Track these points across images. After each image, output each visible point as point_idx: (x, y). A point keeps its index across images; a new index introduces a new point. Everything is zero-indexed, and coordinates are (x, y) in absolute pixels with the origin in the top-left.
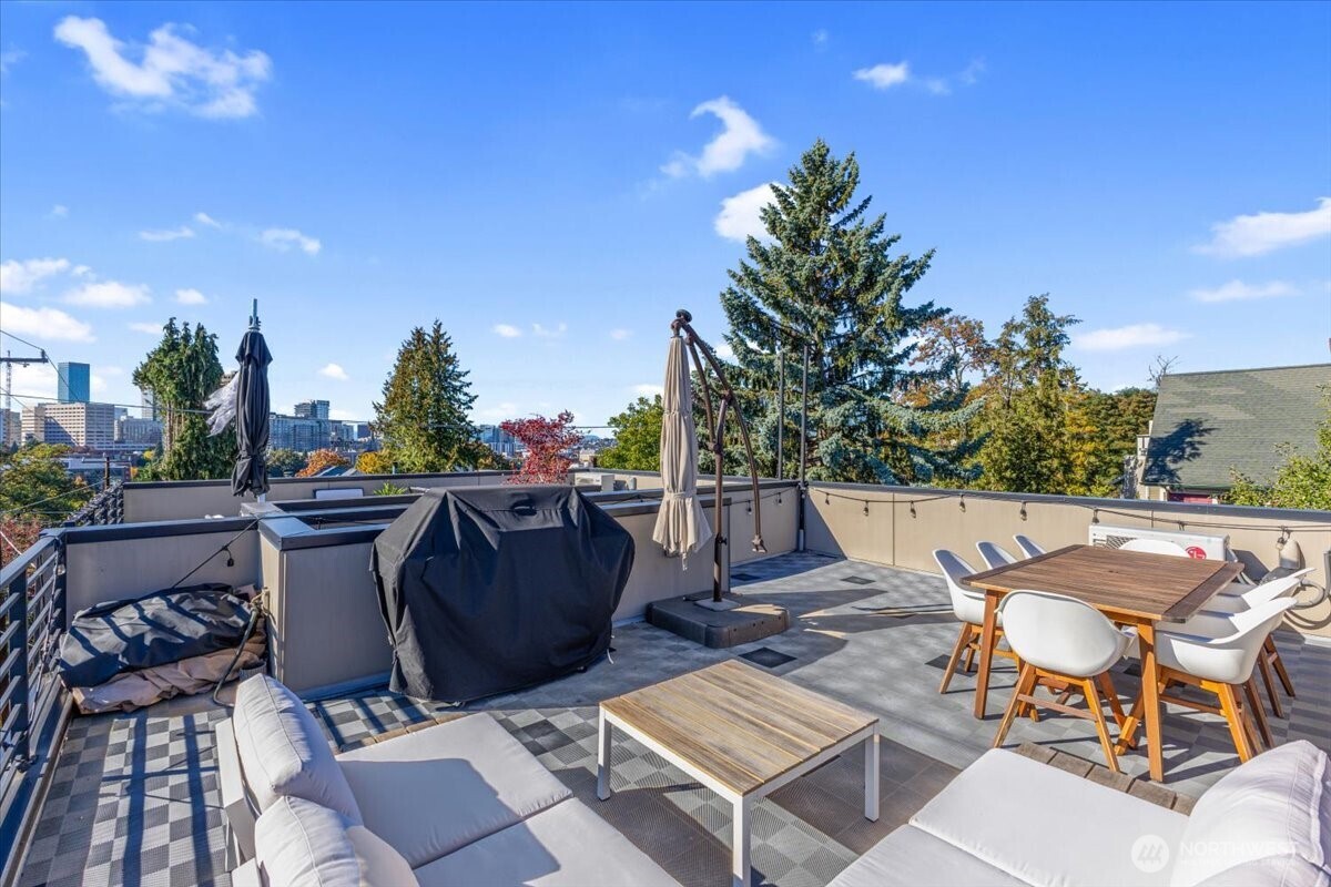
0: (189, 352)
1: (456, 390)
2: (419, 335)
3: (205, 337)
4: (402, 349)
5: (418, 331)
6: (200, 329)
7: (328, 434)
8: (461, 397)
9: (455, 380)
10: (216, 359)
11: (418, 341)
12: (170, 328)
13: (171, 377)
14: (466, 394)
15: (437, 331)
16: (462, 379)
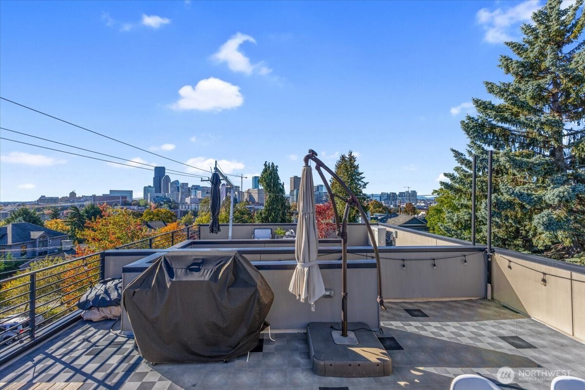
0: (269, 172)
1: (359, 180)
2: (343, 158)
3: (273, 167)
4: (336, 164)
5: (343, 156)
6: (273, 164)
7: (322, 197)
8: (360, 183)
9: (358, 176)
10: (277, 174)
11: (343, 160)
12: (265, 165)
13: (265, 181)
14: (362, 182)
15: (350, 155)
16: (361, 176)
